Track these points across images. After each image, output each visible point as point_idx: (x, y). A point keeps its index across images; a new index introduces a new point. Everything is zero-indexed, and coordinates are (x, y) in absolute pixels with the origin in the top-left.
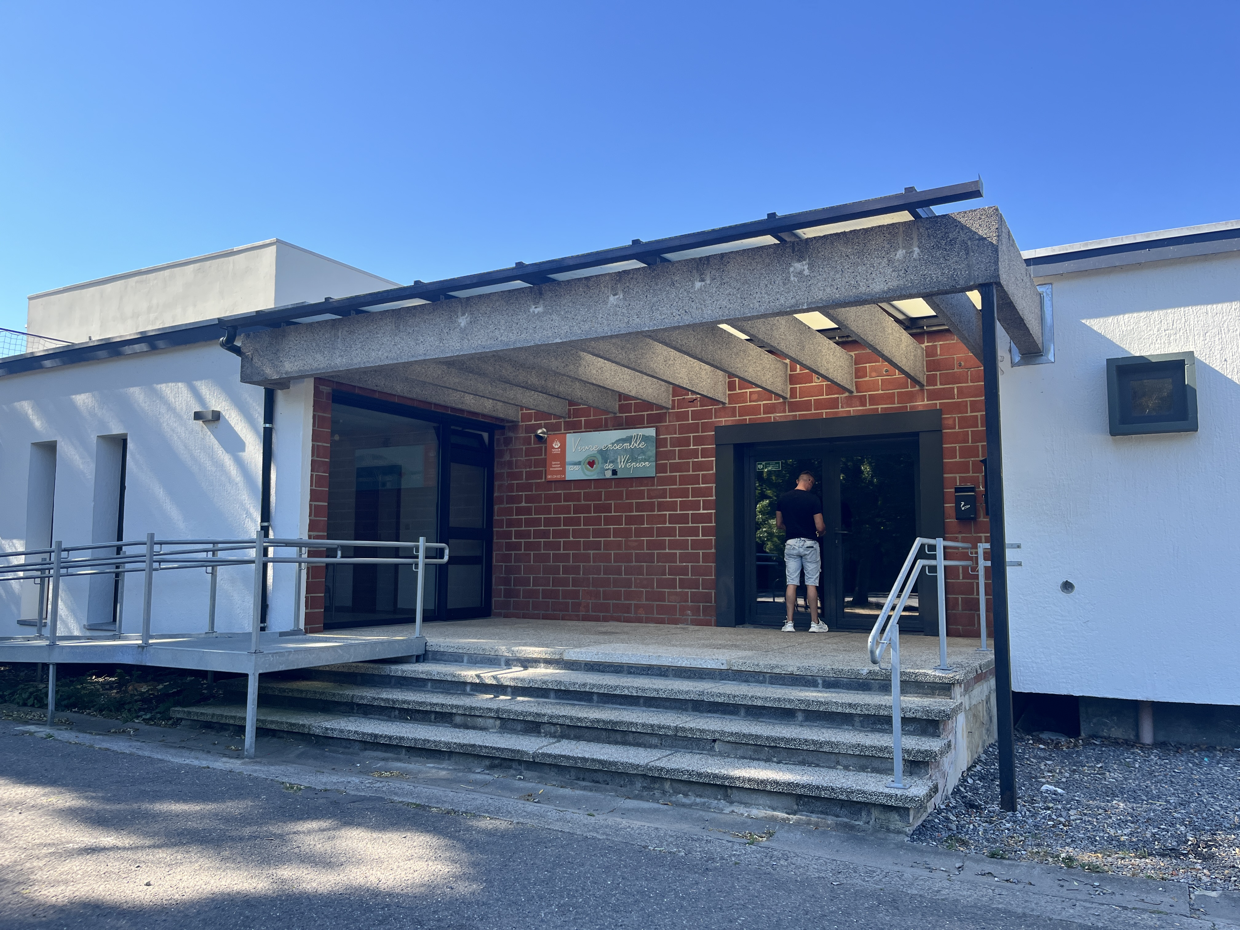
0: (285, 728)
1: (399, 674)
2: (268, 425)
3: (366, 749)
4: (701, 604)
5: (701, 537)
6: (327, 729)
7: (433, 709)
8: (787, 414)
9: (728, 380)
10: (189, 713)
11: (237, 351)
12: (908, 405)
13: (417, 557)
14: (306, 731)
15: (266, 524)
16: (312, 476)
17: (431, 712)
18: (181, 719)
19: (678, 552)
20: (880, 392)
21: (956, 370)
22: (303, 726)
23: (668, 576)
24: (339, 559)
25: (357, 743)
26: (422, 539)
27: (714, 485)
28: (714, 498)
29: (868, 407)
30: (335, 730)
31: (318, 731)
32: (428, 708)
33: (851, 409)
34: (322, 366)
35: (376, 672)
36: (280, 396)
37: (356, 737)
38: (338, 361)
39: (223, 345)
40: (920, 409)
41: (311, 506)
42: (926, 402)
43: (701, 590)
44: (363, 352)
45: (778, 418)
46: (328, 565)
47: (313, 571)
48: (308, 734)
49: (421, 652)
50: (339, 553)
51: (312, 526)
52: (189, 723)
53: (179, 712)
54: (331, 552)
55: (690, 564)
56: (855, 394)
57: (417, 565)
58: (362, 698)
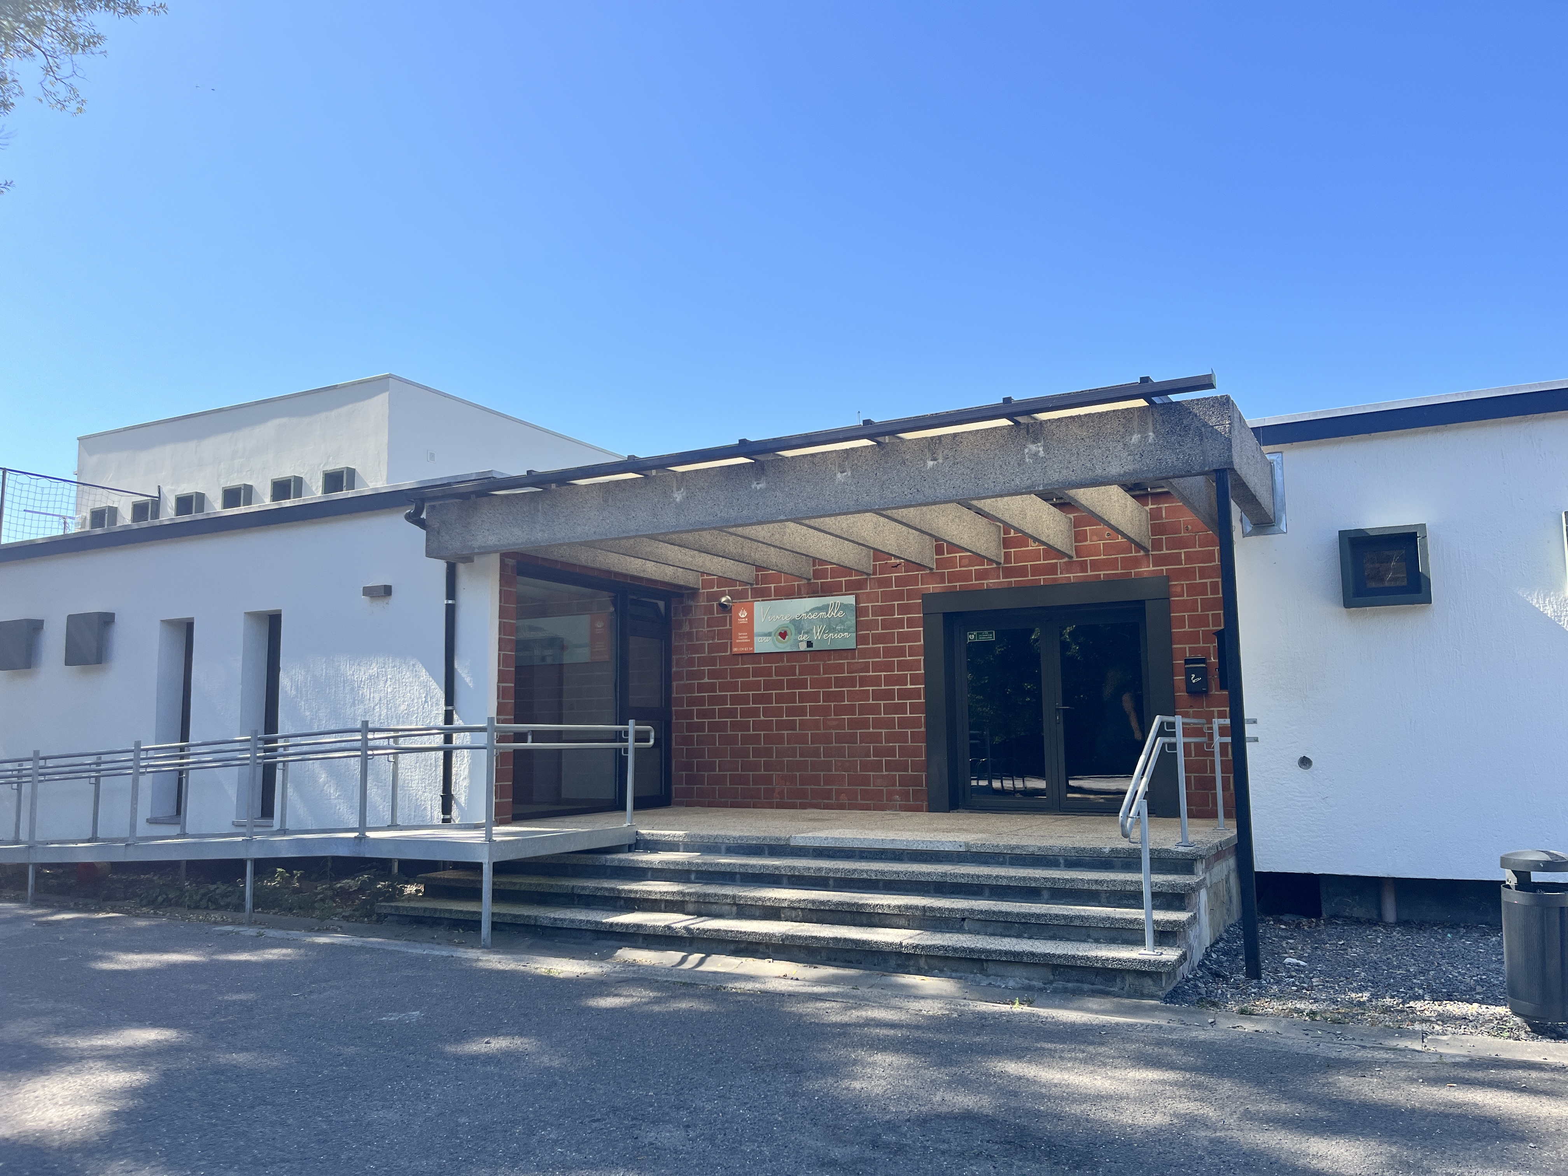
0: (508, 920)
1: (616, 863)
2: (450, 602)
3: (598, 939)
4: (911, 788)
5: (908, 715)
6: (555, 919)
7: (663, 898)
8: (1002, 580)
9: (935, 543)
10: (397, 908)
11: (422, 524)
12: (1133, 571)
13: (626, 741)
14: (533, 922)
15: (450, 708)
16: (499, 655)
17: (661, 900)
18: (386, 916)
19: (883, 731)
20: (1102, 557)
21: (1183, 534)
22: (529, 917)
23: (872, 758)
24: (529, 744)
25: (588, 933)
26: (631, 722)
27: (922, 658)
28: (923, 671)
29: (1089, 573)
30: (565, 920)
31: (545, 923)
32: (658, 897)
33: (1071, 575)
34: (520, 541)
35: (590, 862)
36: (461, 568)
37: (589, 927)
38: (539, 535)
39: (408, 517)
40: (1145, 575)
41: (498, 687)
42: (1151, 568)
43: (910, 773)
44: (567, 526)
45: (991, 585)
46: (516, 751)
47: (502, 757)
48: (535, 926)
49: (633, 842)
50: (530, 738)
51: (500, 710)
52: (396, 918)
53: (385, 907)
54: (520, 737)
55: (897, 745)
56: (1075, 559)
57: (626, 750)
58: (584, 888)
